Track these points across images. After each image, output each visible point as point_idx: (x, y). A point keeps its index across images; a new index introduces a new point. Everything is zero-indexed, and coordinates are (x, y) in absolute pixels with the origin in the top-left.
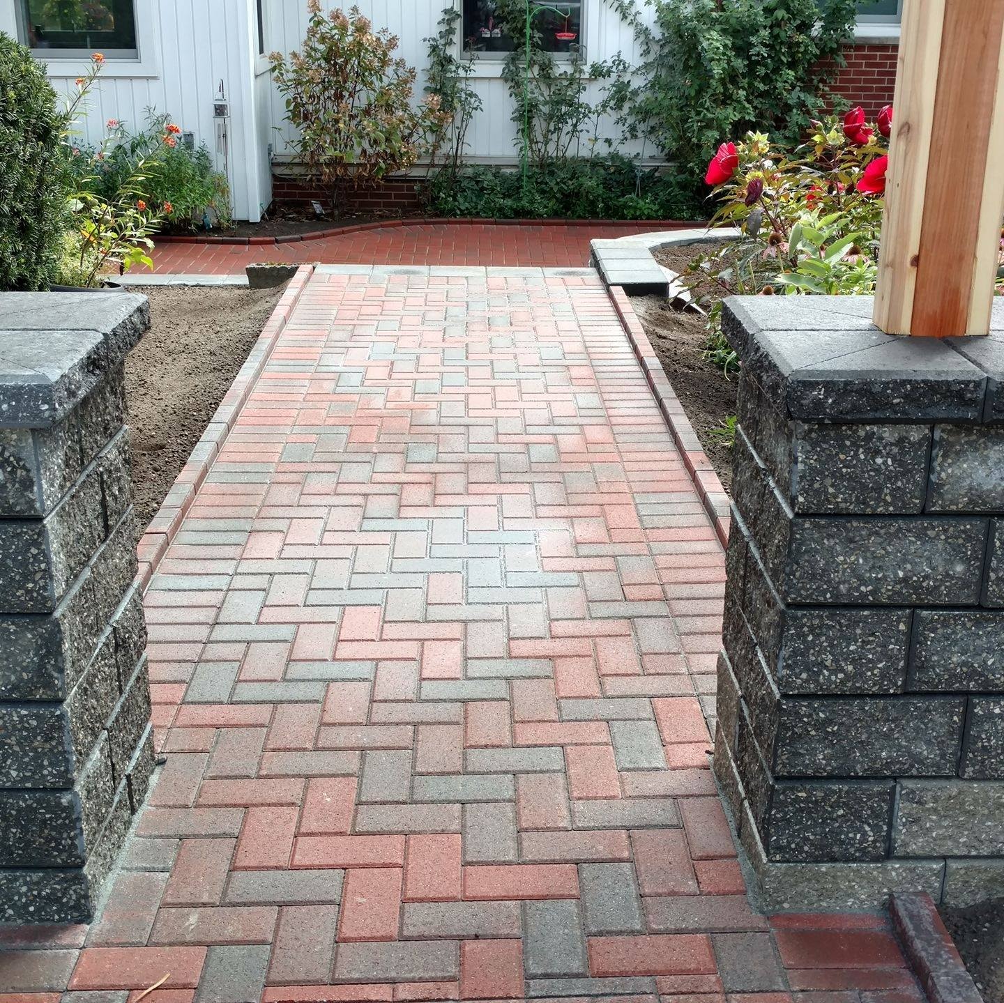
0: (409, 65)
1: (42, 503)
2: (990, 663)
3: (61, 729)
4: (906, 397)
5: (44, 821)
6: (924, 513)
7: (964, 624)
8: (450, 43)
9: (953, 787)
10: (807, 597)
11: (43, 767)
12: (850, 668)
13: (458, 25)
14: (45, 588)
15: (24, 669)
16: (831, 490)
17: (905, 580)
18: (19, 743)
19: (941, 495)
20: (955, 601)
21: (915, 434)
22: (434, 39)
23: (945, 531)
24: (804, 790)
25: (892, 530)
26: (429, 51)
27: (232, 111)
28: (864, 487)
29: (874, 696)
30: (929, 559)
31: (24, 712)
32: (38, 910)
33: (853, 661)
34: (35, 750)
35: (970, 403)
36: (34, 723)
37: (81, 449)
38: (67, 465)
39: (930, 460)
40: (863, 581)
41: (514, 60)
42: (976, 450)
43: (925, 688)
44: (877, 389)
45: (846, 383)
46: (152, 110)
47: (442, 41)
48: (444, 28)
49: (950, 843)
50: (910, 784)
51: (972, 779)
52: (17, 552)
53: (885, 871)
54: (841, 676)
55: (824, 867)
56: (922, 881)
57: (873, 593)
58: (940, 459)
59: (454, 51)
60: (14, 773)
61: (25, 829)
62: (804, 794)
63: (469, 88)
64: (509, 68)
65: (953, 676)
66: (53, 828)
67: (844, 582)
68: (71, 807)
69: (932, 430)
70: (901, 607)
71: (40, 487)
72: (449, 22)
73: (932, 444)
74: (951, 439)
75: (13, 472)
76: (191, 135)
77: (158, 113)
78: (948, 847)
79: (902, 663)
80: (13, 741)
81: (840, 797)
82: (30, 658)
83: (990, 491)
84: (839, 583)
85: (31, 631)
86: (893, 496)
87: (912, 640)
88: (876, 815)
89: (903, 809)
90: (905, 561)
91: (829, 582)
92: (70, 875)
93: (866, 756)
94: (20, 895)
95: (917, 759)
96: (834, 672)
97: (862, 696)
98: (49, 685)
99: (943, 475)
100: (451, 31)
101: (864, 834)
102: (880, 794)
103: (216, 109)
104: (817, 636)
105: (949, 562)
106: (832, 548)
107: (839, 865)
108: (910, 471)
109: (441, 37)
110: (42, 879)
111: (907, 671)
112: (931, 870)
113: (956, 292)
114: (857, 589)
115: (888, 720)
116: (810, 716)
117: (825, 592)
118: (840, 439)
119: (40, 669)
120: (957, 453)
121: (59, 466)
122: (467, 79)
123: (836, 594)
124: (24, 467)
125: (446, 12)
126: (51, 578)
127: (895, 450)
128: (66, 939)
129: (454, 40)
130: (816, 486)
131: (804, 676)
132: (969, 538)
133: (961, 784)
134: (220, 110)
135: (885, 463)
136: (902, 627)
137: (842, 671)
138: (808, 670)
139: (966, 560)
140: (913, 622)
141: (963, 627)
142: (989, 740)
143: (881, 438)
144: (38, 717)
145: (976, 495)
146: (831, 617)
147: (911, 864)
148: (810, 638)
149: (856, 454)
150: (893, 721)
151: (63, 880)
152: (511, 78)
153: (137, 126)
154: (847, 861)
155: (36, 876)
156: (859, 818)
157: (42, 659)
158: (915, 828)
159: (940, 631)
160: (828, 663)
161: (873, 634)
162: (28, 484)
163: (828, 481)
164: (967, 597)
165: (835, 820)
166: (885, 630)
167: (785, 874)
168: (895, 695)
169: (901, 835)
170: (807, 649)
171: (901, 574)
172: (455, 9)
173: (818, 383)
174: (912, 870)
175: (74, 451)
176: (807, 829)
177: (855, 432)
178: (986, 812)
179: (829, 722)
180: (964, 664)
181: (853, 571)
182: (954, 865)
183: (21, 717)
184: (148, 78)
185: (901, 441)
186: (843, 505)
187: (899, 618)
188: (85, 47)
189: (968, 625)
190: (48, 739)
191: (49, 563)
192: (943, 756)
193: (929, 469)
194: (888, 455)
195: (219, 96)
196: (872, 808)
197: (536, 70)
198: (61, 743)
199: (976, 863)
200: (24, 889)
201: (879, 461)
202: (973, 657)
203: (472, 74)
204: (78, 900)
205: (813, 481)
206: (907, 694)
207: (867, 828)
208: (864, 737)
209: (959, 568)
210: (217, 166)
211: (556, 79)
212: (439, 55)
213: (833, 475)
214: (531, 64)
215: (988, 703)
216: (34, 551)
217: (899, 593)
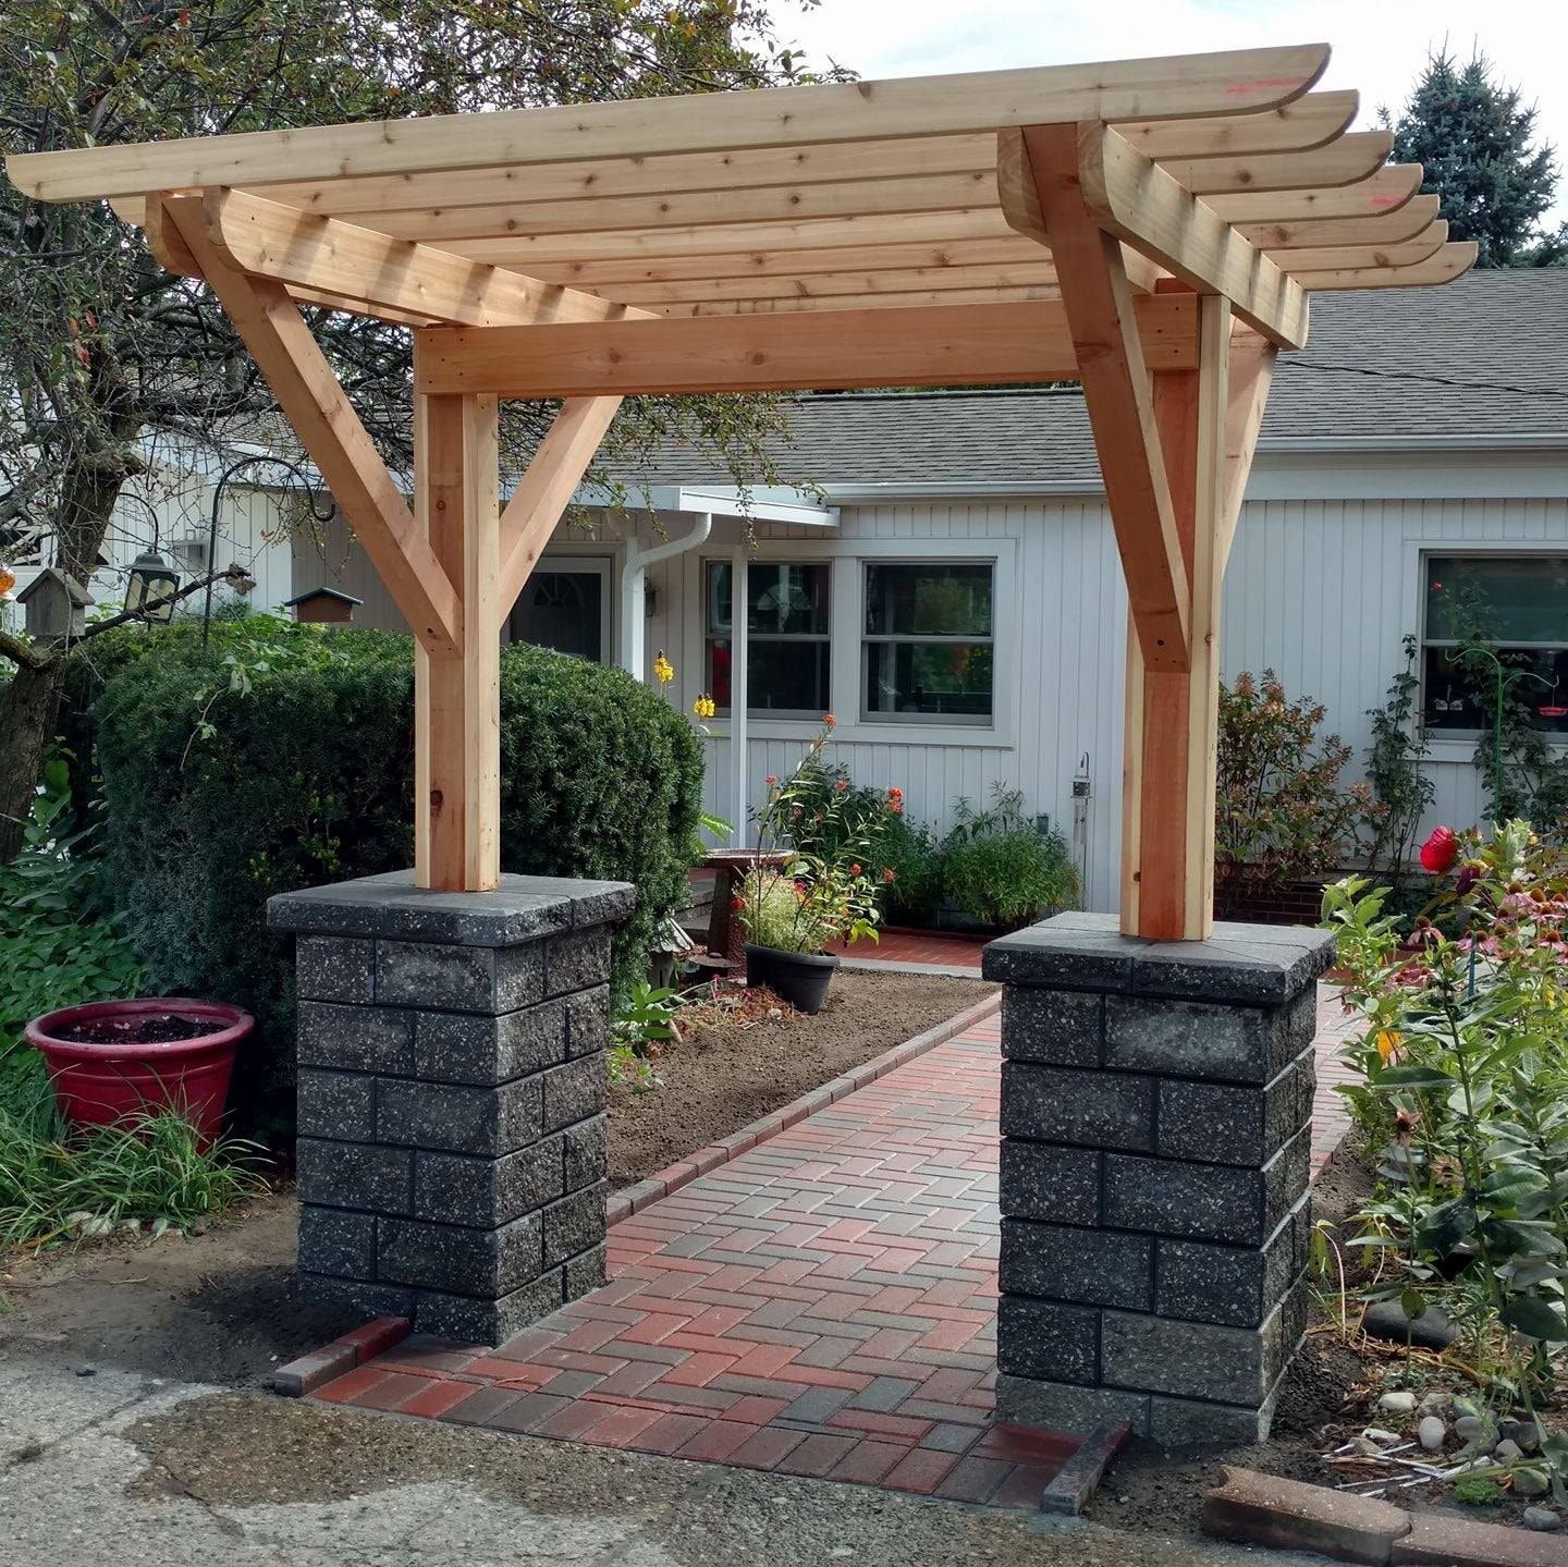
0: (1344, 743)
1: (496, 1003)
2: (1169, 1207)
3: (490, 1179)
4: (1069, 967)
5: (473, 1253)
6: (1102, 1069)
7: (1144, 1170)
8: (1403, 717)
9: (1149, 1323)
10: (1016, 1131)
11: (476, 1209)
12: (1053, 1197)
13: (1417, 695)
14: (491, 1067)
15: (472, 1128)
16: (1028, 1041)
17: (1089, 1124)
18: (462, 1187)
19: (1115, 1055)
20: (1133, 1147)
21: (1090, 1001)
22: (1380, 712)
23: (1119, 1084)
24: (1023, 1306)
25: (1078, 1079)
26: (1372, 725)
27: (1097, 791)
28: (1053, 1041)
29: (1075, 1226)
30: (1108, 1107)
31: (468, 1162)
32: (461, 1330)
33: (1056, 1192)
34: (472, 1194)
35: (1119, 976)
36: (474, 1172)
37: (545, 981)
38: (528, 988)
39: (1103, 1024)
40: (1059, 1122)
41: (1490, 741)
42: (1138, 1018)
43: (1117, 1224)
44: (1046, 959)
45: (1024, 953)
46: (1001, 787)
47: (1393, 714)
48: (1396, 698)
49: (1152, 1378)
50: (1114, 1315)
51: (1165, 1317)
52: (476, 1038)
53: (1098, 1398)
54: (1047, 1203)
55: (1046, 1386)
56: (1130, 1412)
57: (1066, 1132)
58: (1110, 1024)
59: (1408, 728)
60: (457, 1212)
61: (459, 1258)
62: (1023, 1311)
63: (1422, 774)
64: (1483, 751)
65: (1139, 1215)
66: (479, 1262)
67: (1045, 1121)
68: (491, 1245)
69: (1103, 999)
70: (1092, 1148)
71: (496, 992)
72: (1403, 690)
73: (1104, 1011)
74: (1117, 1007)
75: (480, 980)
76: (1046, 818)
77: (1007, 790)
78: (1148, 1382)
79: (1095, 1198)
80: (458, 1185)
81: (1053, 1318)
82: (476, 1120)
83: (1152, 1054)
84: (1041, 1121)
85: (479, 1099)
86: (1077, 1052)
87: (1102, 1177)
88: (1084, 1339)
89: (1107, 1336)
90: (1088, 1107)
91: (1032, 1119)
92: (486, 1304)
93: (1072, 1281)
94: (451, 1315)
95: (1116, 1290)
96: (1042, 1200)
97: (1066, 1225)
98: (486, 1143)
99: (1113, 1036)
100: (1406, 702)
101: (1077, 1357)
102: (1085, 1319)
103: (1075, 787)
104: (1027, 1166)
105: (1125, 1112)
106: (1033, 1091)
107: (1059, 1385)
108: (1089, 1031)
109: (1390, 710)
110: (467, 1304)
111: (1100, 1205)
112: (1137, 1402)
113: (1172, 903)
114: (1054, 1128)
115: (1087, 1249)
116: (1024, 1237)
117: (1030, 1128)
118: (1033, 1001)
119: (481, 1131)
120: (1124, 1019)
121: (518, 984)
122: (1418, 763)
123: (1039, 1131)
124: (487, 977)
125: (1399, 677)
126: (496, 1060)
127: (1076, 1013)
128: (473, 1351)
129: (1410, 714)
130: (1017, 1036)
131: (1018, 1200)
132: (1139, 1093)
133: (1155, 1320)
134: (1080, 789)
135: (1068, 1022)
136: (1093, 1165)
137: (1047, 1199)
138: (1021, 1196)
139: (1139, 1112)
140: (1102, 1162)
141: (1143, 1171)
142: (1172, 1279)
143: (1063, 1002)
144: (476, 1167)
145: (1143, 1057)
146: (1038, 1150)
147: (1121, 1394)
148: (1022, 1168)
149: (1046, 1013)
150: (1093, 1250)
151: (480, 1308)
152: (1486, 762)
153: (983, 802)
154: (1066, 1383)
155: (463, 1301)
156: (1072, 1341)
157: (483, 1122)
158: (1120, 1358)
159: (1125, 1173)
160: (1036, 1191)
161: (1070, 1170)
162: (488, 989)
163: (1026, 1034)
164: (1140, 1144)
165: (1051, 1339)
166: (1080, 1167)
167: (1014, 1388)
168: (1091, 1228)
169: (1108, 1362)
170: (1020, 1177)
171: (1087, 1118)
172: (1412, 674)
173: (1003, 952)
174: (1120, 1400)
175: (538, 980)
176: (1028, 1344)
177: (1044, 996)
178: (1180, 1351)
179: (1041, 1245)
180: (1148, 1206)
181: (1051, 1111)
182: (1157, 1401)
183: (466, 1166)
184: (1001, 749)
185: (1080, 1006)
186: (1038, 1055)
187: (1090, 1159)
188: (935, 711)
189: (1148, 1171)
190: (482, 1187)
191: (496, 1048)
192: (1137, 1290)
193: (1103, 1032)
194: (1071, 1016)
195: (1082, 772)
196: (1080, 1332)
197: (1521, 754)
198: (489, 1191)
199: (1177, 1402)
200: (453, 1311)
201: (1064, 1020)
202: (1155, 1200)
203: (1426, 757)
204: (489, 1326)
205: (1014, 1033)
206: (1102, 1228)
207: (1079, 1352)
208: (1069, 1262)
209: (1134, 1118)
210: (1073, 855)
211: (1551, 766)
212: (1386, 733)
213: (1029, 1028)
214: (1515, 746)
215: (1171, 1245)
216: (487, 1038)
217: (1087, 1134)
